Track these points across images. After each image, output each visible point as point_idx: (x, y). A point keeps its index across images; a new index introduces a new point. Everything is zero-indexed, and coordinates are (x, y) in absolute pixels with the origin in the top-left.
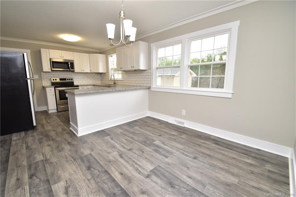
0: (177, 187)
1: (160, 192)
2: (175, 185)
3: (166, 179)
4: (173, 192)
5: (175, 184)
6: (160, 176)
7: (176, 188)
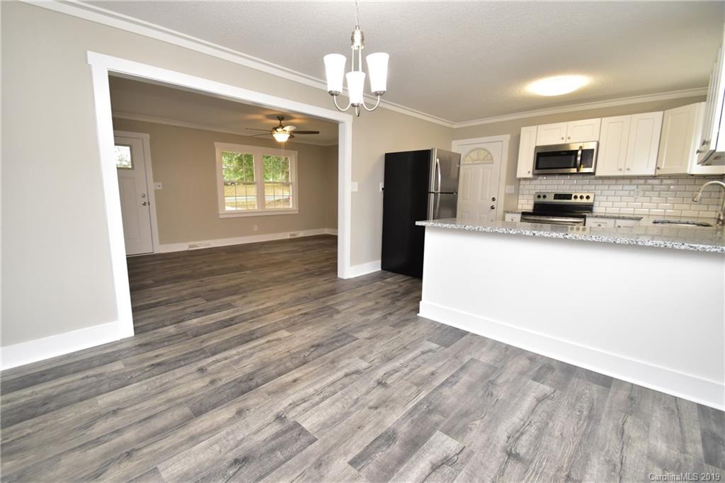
0: (231, 472)
1: (230, 438)
2: (240, 468)
3: (263, 450)
4: (220, 460)
5: (242, 470)
6: (277, 440)
7: (228, 468)
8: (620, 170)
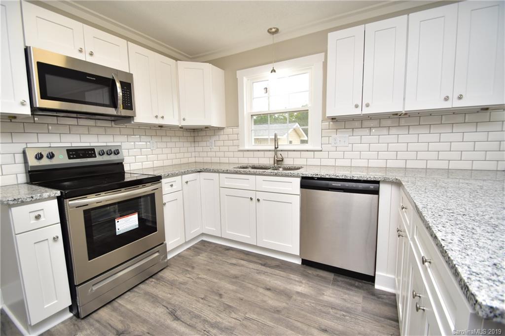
8: (156, 117)
